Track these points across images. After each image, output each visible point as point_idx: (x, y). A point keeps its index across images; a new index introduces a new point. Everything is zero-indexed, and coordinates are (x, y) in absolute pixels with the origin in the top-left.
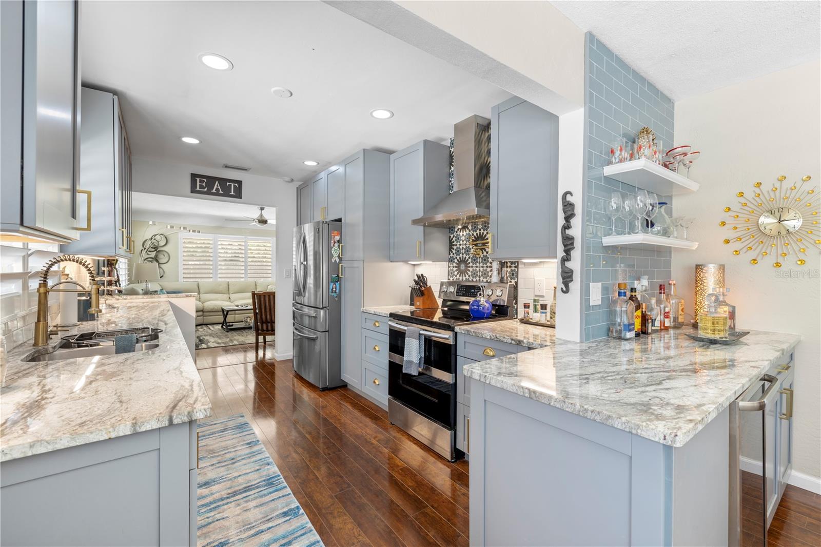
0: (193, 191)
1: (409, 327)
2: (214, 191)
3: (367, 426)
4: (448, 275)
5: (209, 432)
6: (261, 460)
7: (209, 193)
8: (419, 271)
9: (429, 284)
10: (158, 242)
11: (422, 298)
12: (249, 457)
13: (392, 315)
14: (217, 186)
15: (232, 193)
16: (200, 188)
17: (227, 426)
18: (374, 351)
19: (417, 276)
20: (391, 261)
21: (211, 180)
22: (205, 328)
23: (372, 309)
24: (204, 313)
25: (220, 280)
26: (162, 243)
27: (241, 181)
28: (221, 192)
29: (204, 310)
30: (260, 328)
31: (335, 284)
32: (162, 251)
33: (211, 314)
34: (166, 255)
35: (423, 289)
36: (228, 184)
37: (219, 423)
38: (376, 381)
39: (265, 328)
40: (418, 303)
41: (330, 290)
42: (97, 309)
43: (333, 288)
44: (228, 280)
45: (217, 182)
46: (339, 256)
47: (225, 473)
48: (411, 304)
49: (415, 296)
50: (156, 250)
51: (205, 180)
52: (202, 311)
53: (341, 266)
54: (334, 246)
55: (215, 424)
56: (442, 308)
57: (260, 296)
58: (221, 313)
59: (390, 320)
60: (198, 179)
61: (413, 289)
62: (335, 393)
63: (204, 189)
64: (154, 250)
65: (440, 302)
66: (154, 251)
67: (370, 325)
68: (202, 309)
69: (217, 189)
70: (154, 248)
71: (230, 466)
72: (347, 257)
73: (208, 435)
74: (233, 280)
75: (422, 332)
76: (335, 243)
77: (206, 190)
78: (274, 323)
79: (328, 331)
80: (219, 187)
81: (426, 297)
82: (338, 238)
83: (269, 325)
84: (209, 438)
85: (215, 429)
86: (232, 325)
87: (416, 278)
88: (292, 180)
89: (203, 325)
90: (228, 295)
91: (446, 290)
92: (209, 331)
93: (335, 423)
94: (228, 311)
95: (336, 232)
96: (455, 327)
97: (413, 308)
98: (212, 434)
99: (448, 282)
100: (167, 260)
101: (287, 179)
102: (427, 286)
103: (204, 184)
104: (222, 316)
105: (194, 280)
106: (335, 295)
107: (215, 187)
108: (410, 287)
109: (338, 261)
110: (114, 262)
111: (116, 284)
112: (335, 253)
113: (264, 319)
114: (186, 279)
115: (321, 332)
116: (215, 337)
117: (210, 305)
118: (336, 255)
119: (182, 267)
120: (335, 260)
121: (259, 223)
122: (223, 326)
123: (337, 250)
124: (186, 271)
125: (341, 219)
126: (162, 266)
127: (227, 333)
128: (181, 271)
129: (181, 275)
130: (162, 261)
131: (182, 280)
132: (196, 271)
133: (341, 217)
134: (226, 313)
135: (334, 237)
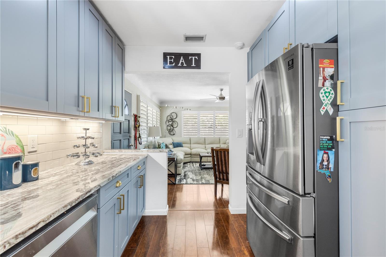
2: (180, 65)
7: (176, 67)
10: (173, 116)
15: (193, 65)
21: (178, 56)
22: (191, 165)
24: (192, 156)
25: (201, 136)
26: (175, 117)
27: (200, 54)
28: (185, 65)
29: (192, 154)
30: (218, 176)
31: (327, 153)
32: (175, 121)
33: (195, 156)
34: (176, 123)
36: (190, 57)
39: (221, 177)
41: (318, 165)
43: (323, 161)
44: (205, 137)
45: (182, 57)
46: (333, 104)
50: (172, 121)
51: (173, 57)
52: (191, 154)
53: (341, 120)
54: (323, 85)
57: (217, 151)
58: (199, 156)
60: (168, 57)
63: (173, 64)
64: (171, 121)
68: (190, 153)
69: (182, 63)
74: (207, 136)
76: (325, 79)
77: (174, 65)
78: (229, 174)
79: (314, 237)
80: (183, 61)
82: (330, 71)
83: (225, 175)
86: (205, 165)
89: (190, 162)
90: (204, 145)
92: (192, 167)
95: (327, 61)
100: (177, 125)
101: (239, 44)
103: (172, 60)
104: (199, 158)
105: (188, 136)
106: (328, 173)
107: (181, 61)
109: (332, 113)
110: (137, 126)
111: (138, 139)
112: (325, 98)
113: (221, 170)
114: (185, 136)
115: (302, 237)
116: (194, 173)
117: (194, 151)
118: (327, 101)
119: (183, 129)
120: (327, 110)
121: (220, 99)
122: (200, 165)
123: (329, 93)
124: (185, 132)
125: (337, 37)
126: (175, 129)
127: (201, 171)
128: (183, 132)
129: (183, 134)
130: (175, 126)
131: (183, 136)
132: (190, 132)
133: (337, 35)
134: (201, 157)
135: (324, 70)
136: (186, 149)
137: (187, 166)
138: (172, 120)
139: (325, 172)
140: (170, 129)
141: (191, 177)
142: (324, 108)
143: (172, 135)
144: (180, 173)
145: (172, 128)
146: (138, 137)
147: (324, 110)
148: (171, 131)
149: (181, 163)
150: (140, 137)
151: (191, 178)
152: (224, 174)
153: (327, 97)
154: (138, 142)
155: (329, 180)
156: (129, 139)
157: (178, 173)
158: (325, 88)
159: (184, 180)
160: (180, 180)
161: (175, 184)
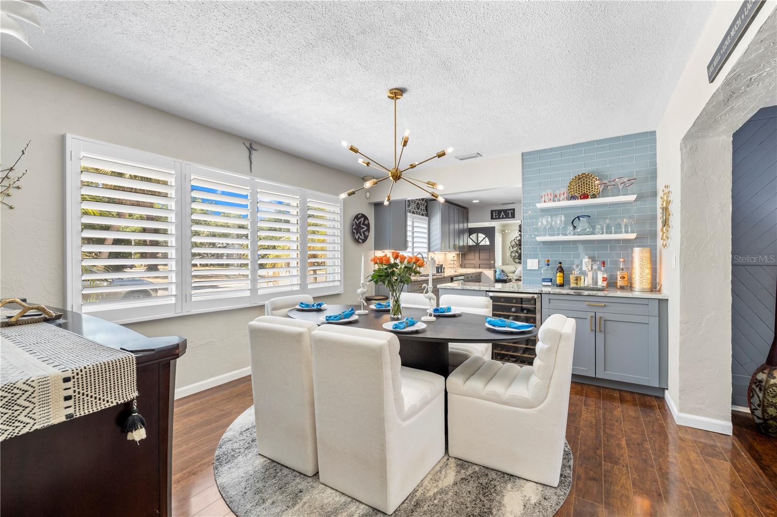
0: (492, 218)
2: (501, 217)
15: (510, 216)
16: (495, 217)
21: (500, 211)
27: (514, 209)
36: (508, 212)
45: (503, 212)
51: (497, 212)
66: (516, 247)
69: (503, 215)
140: (515, 256)
143: (516, 263)
148: (515, 259)
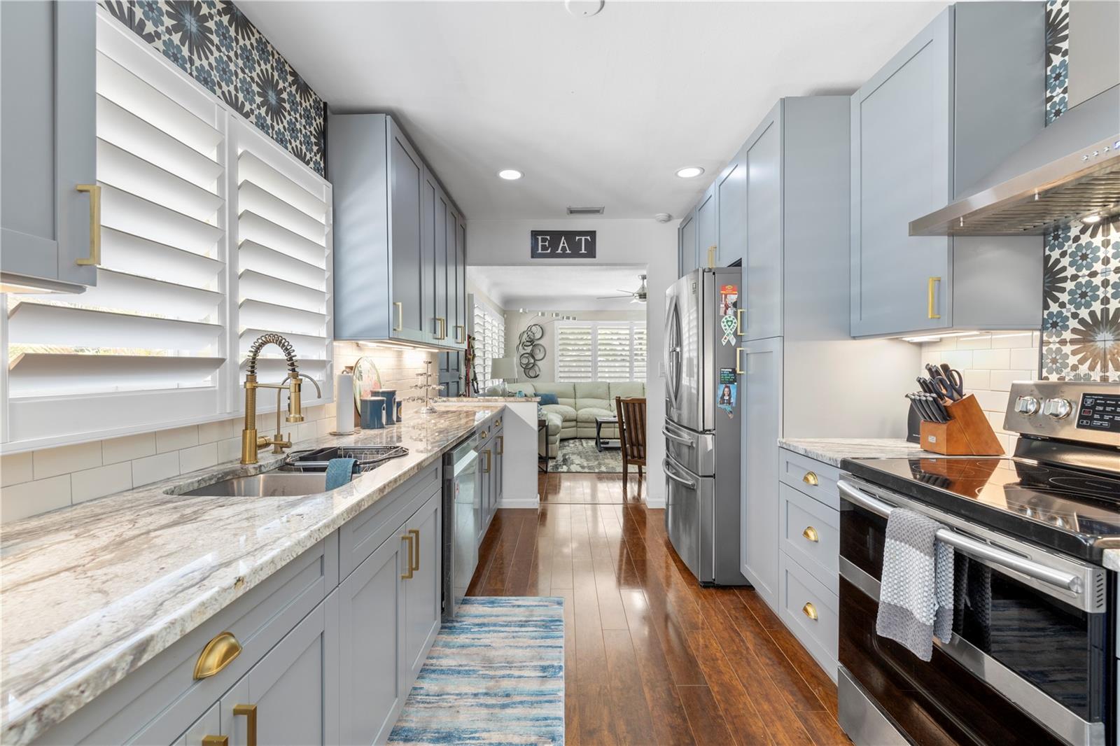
0: (534, 254)
1: (897, 510)
2: (559, 251)
3: (781, 718)
4: (1041, 366)
5: (505, 619)
6: (546, 719)
7: (553, 255)
8: (936, 358)
9: (967, 392)
10: (534, 334)
11: (944, 427)
12: (532, 703)
13: (846, 465)
14: (564, 243)
15: (583, 251)
16: (542, 250)
17: (532, 616)
18: (805, 538)
19: (930, 370)
20: (854, 338)
22: (577, 444)
23: (801, 443)
24: (578, 424)
25: (599, 380)
26: (538, 336)
27: (595, 232)
28: (568, 251)
29: (578, 420)
30: (629, 451)
31: (729, 387)
32: (538, 344)
33: (586, 425)
34: (542, 350)
35: (949, 402)
36: (577, 238)
37: (524, 606)
38: (810, 609)
39: (636, 453)
40: (932, 439)
41: (719, 399)
42: (297, 416)
43: (724, 395)
44: (608, 381)
45: (563, 238)
46: (735, 334)
47: (482, 725)
48: (912, 438)
49: (922, 420)
50: (532, 344)
51: (548, 237)
52: (576, 420)
53: (740, 351)
54: (725, 313)
55: (519, 606)
56: (1018, 459)
57: (627, 403)
58: (595, 425)
59: (842, 478)
60: (540, 238)
61: (916, 403)
62: (727, 597)
63: (547, 250)
64: (530, 344)
65: (1008, 441)
66: (529, 346)
67: (796, 477)
68: (575, 418)
69: (564, 248)
70: (530, 342)
71: (497, 711)
72: (752, 332)
73: (502, 626)
74: (615, 381)
75: (944, 534)
76: (727, 307)
77: (549, 251)
79: (714, 476)
80: (566, 245)
81: (956, 425)
82: (733, 298)
84: (499, 632)
85: (514, 615)
86: (608, 443)
87: (926, 376)
88: (670, 218)
89: (576, 438)
90: (608, 401)
91: (1032, 408)
92: (580, 447)
93: (710, 677)
94: (601, 423)
95: (729, 287)
96: (1107, 551)
97: (916, 447)
98: (506, 626)
99: (1037, 386)
100: (543, 355)
101: (662, 215)
102: (961, 395)
103: (547, 244)
104: (596, 429)
105: (569, 380)
107: (561, 245)
108: (907, 396)
109: (733, 343)
110: (471, 357)
111: (473, 383)
112: (727, 327)
113: (634, 440)
114: (562, 381)
115: (700, 476)
116: (583, 457)
117: (584, 413)
118: (729, 331)
119: (558, 364)
120: (729, 340)
121: (640, 298)
122: (596, 443)
123: (732, 321)
124: (562, 369)
125: (741, 262)
126: (538, 363)
127: (599, 453)
128: (557, 369)
129: (558, 375)
130: (538, 357)
131: (558, 380)
132: (573, 369)
133: (741, 259)
134: (599, 425)
135: (726, 297)
136: (565, 408)
137: (569, 446)
138: (532, 341)
139: (726, 407)
140: (528, 364)
141: (577, 461)
142: (725, 339)
143: (531, 377)
144: (553, 456)
145: (532, 361)
146: (472, 380)
147: (726, 341)
148: (529, 370)
149: (556, 435)
150: (475, 379)
151: (577, 465)
152: (640, 447)
153: (729, 326)
154: (471, 388)
155: (730, 415)
156: (458, 382)
157: (550, 455)
158: (727, 316)
159: (564, 467)
160: (556, 467)
161: (546, 472)
